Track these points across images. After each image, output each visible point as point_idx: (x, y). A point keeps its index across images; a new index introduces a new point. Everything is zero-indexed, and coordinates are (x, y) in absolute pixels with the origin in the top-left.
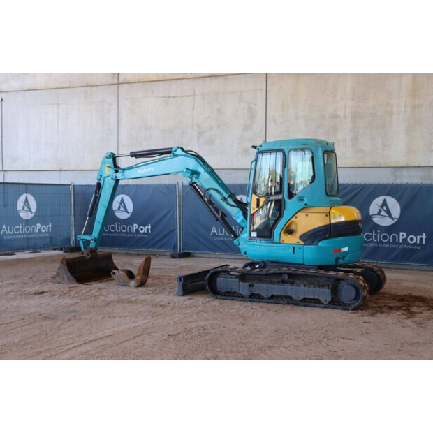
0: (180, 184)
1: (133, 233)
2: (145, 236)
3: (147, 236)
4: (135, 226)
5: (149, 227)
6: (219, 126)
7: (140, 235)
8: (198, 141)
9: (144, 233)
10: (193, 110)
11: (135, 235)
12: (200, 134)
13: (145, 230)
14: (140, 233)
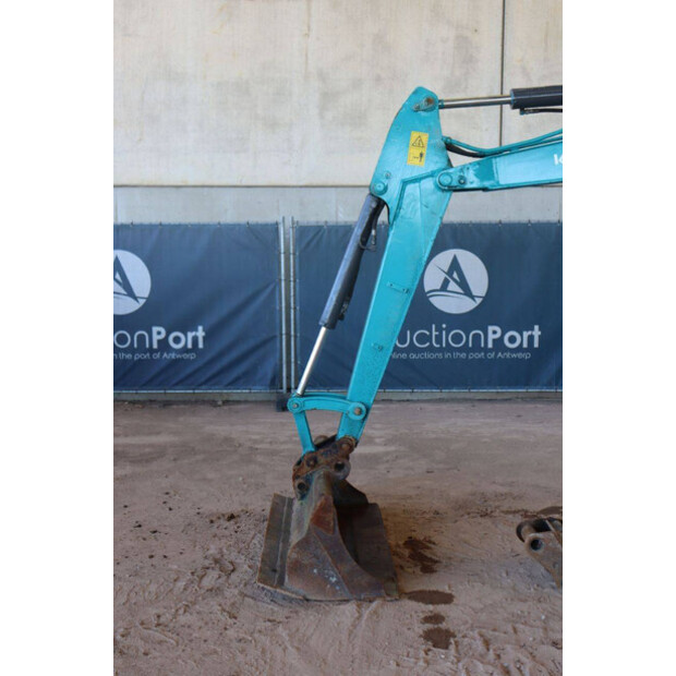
0: (288, 223)
1: (151, 350)
2: (186, 356)
3: (192, 356)
4: (158, 333)
5: (200, 333)
6: (378, 79)
7: (173, 356)
8: (322, 116)
9: (185, 350)
10: (307, 35)
11: (158, 355)
12: (328, 98)
13: (186, 340)
14: (169, 349)
